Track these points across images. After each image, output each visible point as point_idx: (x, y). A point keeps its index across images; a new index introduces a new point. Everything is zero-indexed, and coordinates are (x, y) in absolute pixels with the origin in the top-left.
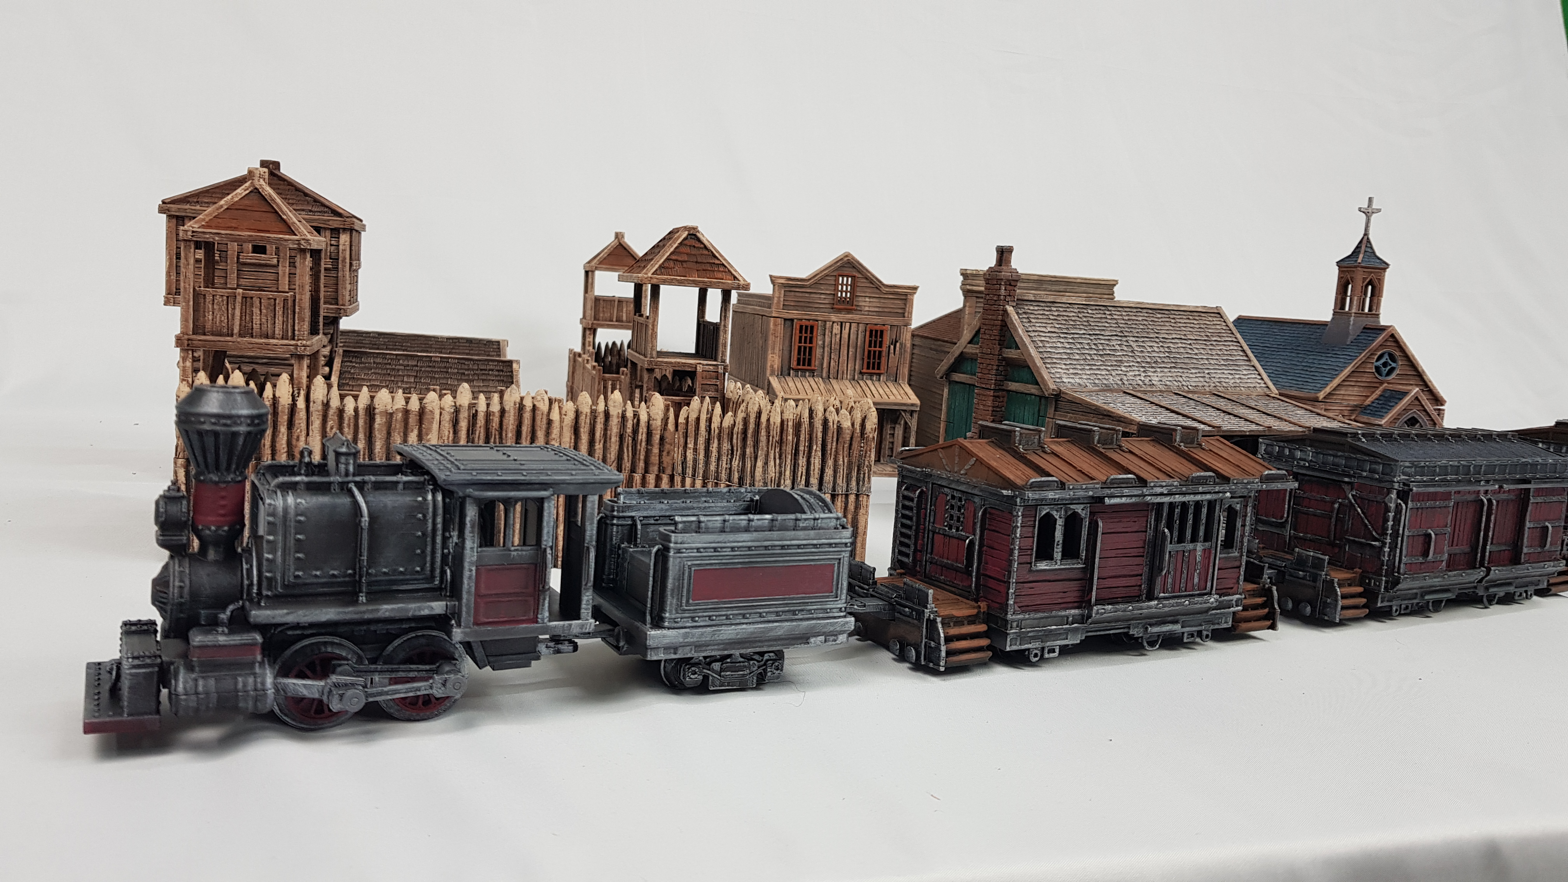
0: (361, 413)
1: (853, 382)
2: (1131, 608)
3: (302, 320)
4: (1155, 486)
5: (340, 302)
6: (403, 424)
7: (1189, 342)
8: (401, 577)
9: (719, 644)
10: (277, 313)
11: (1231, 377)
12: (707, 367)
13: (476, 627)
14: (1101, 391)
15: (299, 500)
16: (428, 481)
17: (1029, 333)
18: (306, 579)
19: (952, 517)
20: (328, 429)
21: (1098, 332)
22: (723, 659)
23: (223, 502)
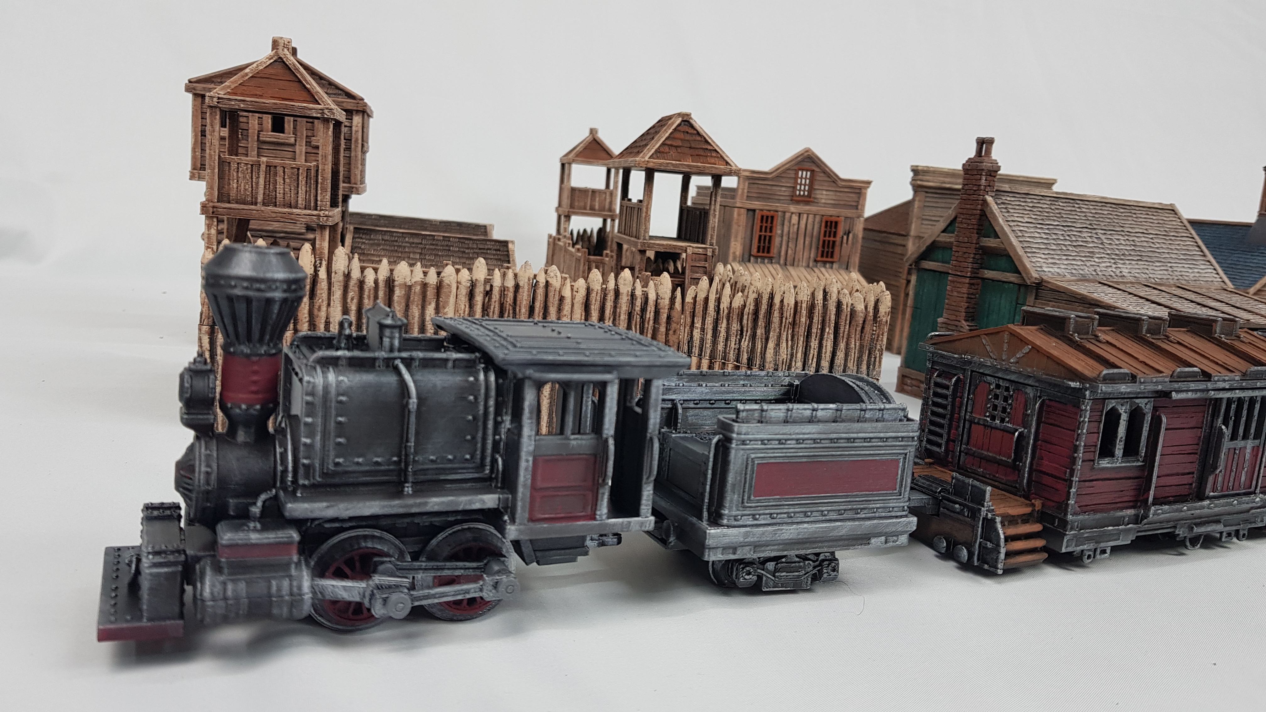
0: (381, 284)
1: (808, 269)
2: (1185, 508)
3: (324, 190)
4: (1218, 381)
5: (353, 180)
6: (421, 297)
7: (1151, 236)
8: (450, 466)
9: (779, 544)
10: (300, 183)
11: (1190, 271)
12: (697, 250)
13: (531, 525)
14: (1078, 281)
15: (341, 378)
16: (480, 359)
17: (1009, 223)
18: (347, 466)
19: (995, 407)
20: (349, 300)
21: (1070, 224)
22: (776, 559)
23: (255, 378)
